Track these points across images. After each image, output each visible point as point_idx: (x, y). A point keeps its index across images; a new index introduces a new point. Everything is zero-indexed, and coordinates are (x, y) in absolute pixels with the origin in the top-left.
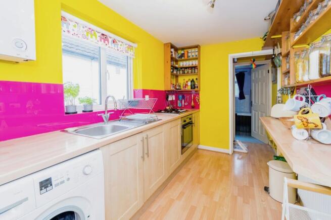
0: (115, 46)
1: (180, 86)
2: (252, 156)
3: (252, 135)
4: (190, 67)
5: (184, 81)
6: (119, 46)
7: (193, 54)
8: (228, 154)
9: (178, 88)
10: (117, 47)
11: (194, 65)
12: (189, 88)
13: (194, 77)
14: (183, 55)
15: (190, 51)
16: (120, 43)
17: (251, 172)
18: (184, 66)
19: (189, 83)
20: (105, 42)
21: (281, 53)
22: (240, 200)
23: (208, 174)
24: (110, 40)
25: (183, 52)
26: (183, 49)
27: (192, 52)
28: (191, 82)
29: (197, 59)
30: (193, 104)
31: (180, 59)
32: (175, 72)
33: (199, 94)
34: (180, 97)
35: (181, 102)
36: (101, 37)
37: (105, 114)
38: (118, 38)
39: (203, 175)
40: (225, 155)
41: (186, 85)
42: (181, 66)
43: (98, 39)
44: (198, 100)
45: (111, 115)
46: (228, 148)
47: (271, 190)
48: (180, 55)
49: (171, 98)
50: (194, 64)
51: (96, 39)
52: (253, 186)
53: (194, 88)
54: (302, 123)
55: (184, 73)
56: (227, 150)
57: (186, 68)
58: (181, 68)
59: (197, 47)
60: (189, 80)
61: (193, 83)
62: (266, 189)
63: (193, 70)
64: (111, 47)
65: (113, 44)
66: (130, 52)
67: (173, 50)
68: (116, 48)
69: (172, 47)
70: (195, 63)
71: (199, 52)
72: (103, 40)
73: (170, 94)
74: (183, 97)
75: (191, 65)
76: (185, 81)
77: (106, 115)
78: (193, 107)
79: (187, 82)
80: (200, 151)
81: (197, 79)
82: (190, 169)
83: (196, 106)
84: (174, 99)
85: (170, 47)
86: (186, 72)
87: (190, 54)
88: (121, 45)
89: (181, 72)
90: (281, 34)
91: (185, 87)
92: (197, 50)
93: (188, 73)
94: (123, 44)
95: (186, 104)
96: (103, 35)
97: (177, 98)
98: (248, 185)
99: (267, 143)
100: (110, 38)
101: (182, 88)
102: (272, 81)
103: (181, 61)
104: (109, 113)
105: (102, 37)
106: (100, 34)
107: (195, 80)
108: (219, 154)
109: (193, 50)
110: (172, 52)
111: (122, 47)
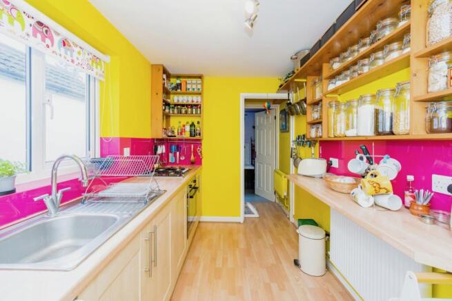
0: (66, 53)
1: (173, 132)
2: (265, 220)
3: (256, 193)
4: (189, 105)
5: (179, 124)
6: (75, 55)
7: (194, 86)
8: (240, 223)
9: (170, 134)
10: (72, 56)
11: (195, 103)
12: (187, 135)
13: (195, 120)
14: (178, 86)
15: (189, 81)
16: (77, 49)
17: (272, 243)
18: (180, 102)
19: (188, 128)
20: (43, 40)
21: (305, 100)
22: (274, 286)
23: (225, 260)
24: (57, 39)
25: (178, 82)
26: (178, 77)
27: (192, 84)
28: (191, 126)
29: (200, 94)
30: (192, 158)
31: (174, 91)
32: (167, 111)
33: (201, 144)
34: (174, 147)
35: (175, 156)
36: (34, 28)
37: (50, 193)
38: (72, 38)
39: (219, 263)
40: (235, 225)
41: (183, 131)
42: (176, 101)
43: (30, 30)
44: (201, 152)
45: (64, 193)
46: (239, 216)
47: (301, 262)
48: (174, 85)
49: (161, 149)
50: (195, 101)
51: (23, 29)
52: (281, 262)
53: (194, 136)
54: (374, 189)
55: (181, 113)
56: (238, 218)
57: (183, 105)
58: (176, 105)
59: (200, 77)
60: (188, 123)
61: (193, 128)
62: (296, 263)
63: (194, 110)
64: (58, 51)
65: (63, 49)
66: (95, 70)
67: (165, 76)
68: (69, 58)
69: (165, 71)
70: (195, 99)
71: (202, 84)
72: (39, 35)
73: (160, 144)
74: (178, 148)
75: (190, 102)
76: (182, 125)
77: (53, 196)
78: (192, 163)
79: (184, 126)
80: (202, 225)
81: (198, 123)
82: (198, 258)
83: (198, 162)
84: (164, 151)
85: (162, 72)
86: (183, 111)
87: (189, 86)
88: (79, 53)
89: (176, 111)
90: (306, 78)
91: (181, 133)
92: (199, 81)
93: (186, 112)
94: (82, 52)
95: (181, 159)
96: (40, 24)
97: (168, 150)
98: (275, 263)
99: (274, 201)
100: (58, 34)
101: (176, 134)
102: (281, 130)
103: (175, 94)
104: (60, 191)
105: (39, 28)
106: (33, 22)
107: (196, 124)
108: (229, 225)
109: (194, 81)
110: (164, 79)
111: (81, 57)
